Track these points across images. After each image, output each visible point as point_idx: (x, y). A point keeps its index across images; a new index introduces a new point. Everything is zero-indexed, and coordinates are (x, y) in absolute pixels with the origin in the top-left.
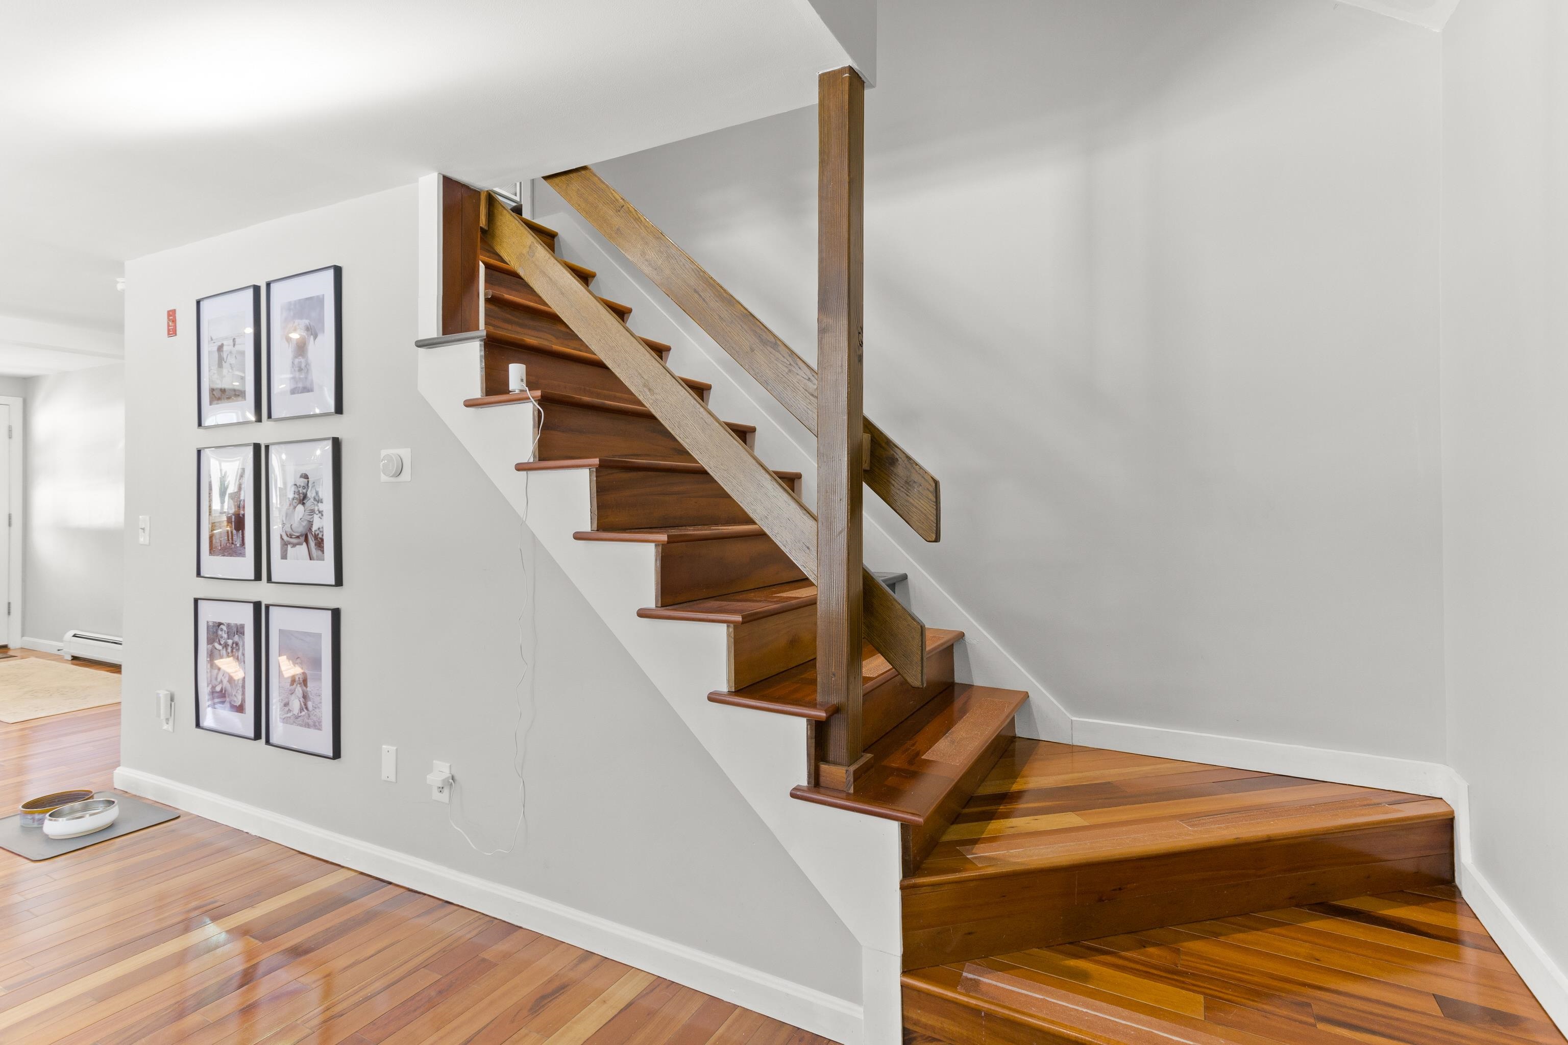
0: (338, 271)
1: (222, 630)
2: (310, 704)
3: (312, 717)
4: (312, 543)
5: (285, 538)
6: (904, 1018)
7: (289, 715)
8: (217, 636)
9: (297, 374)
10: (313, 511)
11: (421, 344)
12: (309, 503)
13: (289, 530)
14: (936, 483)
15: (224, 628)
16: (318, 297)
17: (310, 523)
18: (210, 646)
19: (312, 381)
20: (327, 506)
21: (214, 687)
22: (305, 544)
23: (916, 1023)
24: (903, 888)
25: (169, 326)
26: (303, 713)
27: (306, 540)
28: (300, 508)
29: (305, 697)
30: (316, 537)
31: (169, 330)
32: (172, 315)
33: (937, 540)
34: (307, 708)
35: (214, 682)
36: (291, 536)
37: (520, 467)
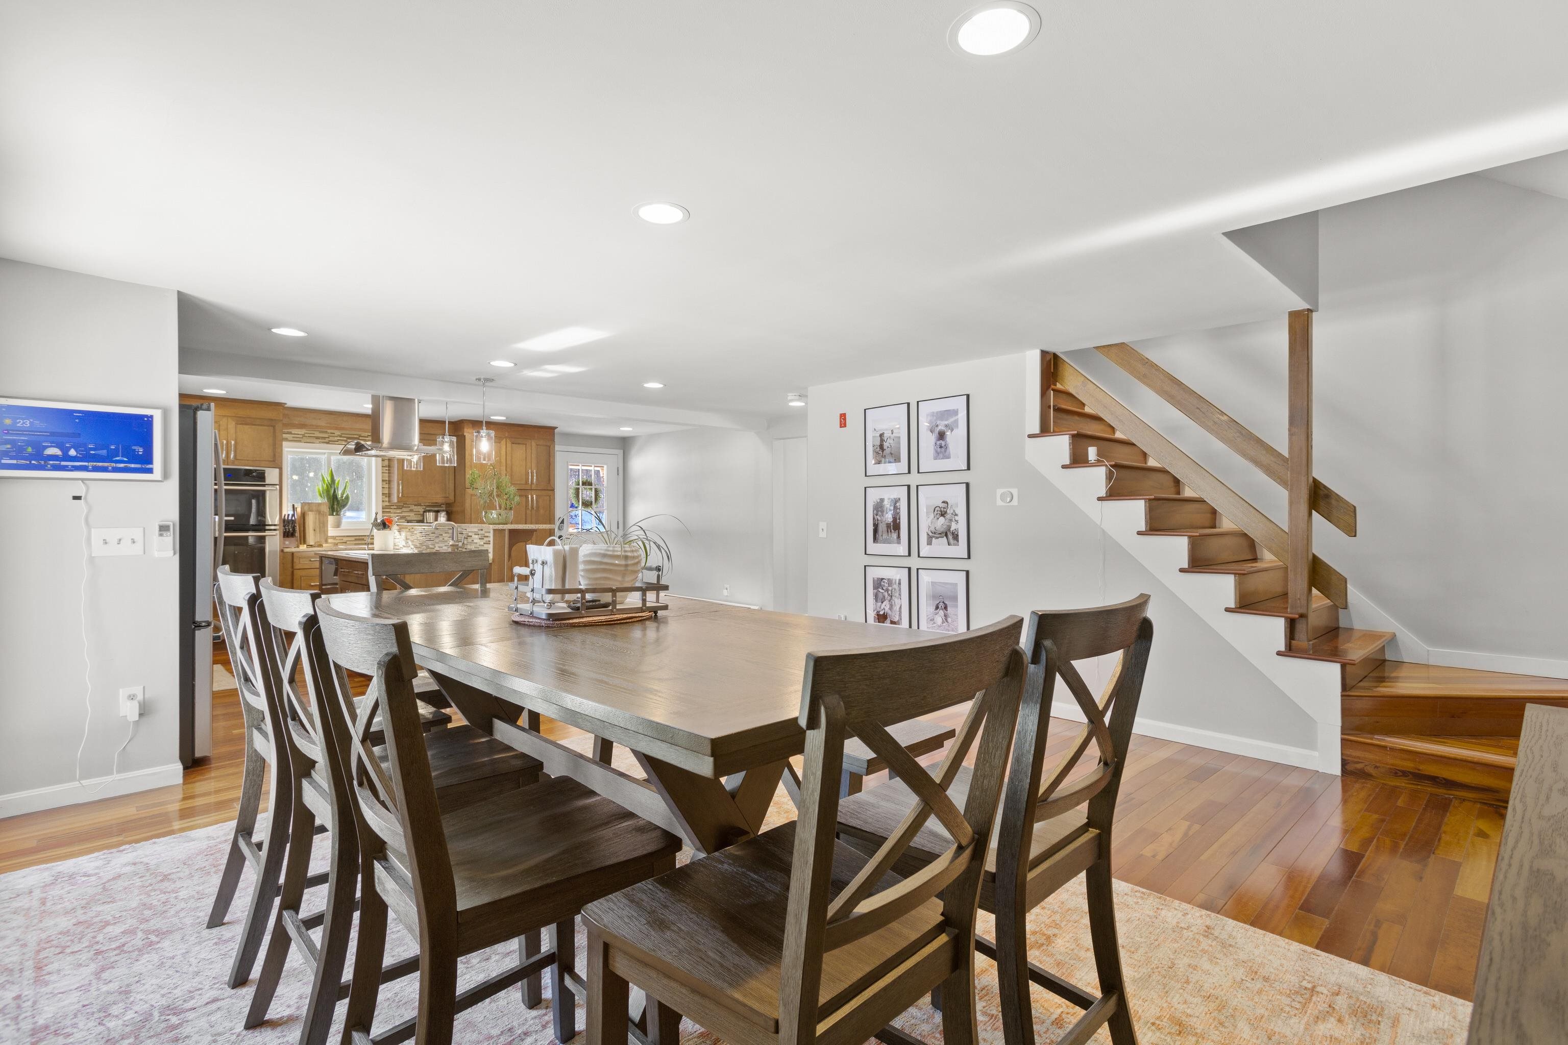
0: (968, 396)
1: (884, 582)
2: (949, 620)
3: (951, 626)
4: (950, 537)
5: (931, 534)
6: (1342, 754)
7: (934, 625)
8: (881, 585)
9: (939, 450)
10: (951, 520)
11: (1030, 436)
12: (948, 516)
13: (933, 530)
14: (1355, 507)
15: (886, 581)
16: (954, 410)
17: (949, 527)
18: (876, 591)
19: (949, 452)
20: (962, 518)
21: (878, 612)
22: (945, 537)
23: (1349, 756)
24: (1342, 696)
25: (841, 421)
26: (944, 624)
27: (946, 535)
28: (942, 519)
29: (946, 616)
30: (953, 534)
31: (841, 424)
32: (843, 417)
33: (1355, 536)
34: (947, 622)
35: (878, 609)
36: (935, 533)
37: (1100, 499)
